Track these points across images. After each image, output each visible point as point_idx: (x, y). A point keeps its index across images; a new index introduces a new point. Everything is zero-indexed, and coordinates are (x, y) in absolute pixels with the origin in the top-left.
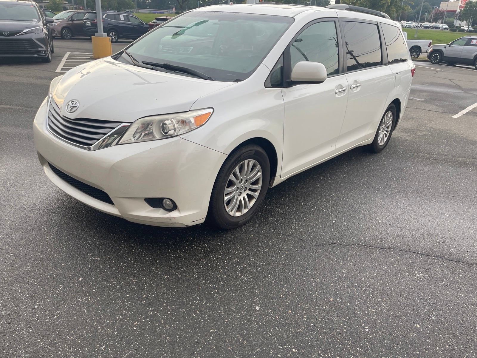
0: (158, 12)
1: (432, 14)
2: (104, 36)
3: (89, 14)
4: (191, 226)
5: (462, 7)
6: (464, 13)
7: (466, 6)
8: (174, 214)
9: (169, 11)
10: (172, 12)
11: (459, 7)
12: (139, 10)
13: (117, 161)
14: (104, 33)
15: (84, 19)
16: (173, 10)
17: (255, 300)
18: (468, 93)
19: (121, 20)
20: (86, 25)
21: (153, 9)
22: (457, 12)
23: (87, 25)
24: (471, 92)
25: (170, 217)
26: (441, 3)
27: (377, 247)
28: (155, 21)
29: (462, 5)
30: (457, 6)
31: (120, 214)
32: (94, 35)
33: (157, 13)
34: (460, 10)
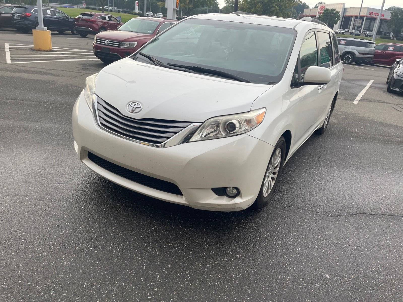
0: (69, 6)
1: (298, 18)
2: (44, 30)
3: (17, 8)
4: (246, 209)
5: (321, 13)
6: (323, 17)
7: (324, 13)
8: (238, 200)
9: (78, 6)
10: (81, 7)
11: (318, 13)
12: (50, 4)
13: (193, 158)
14: (44, 27)
15: (12, 12)
16: (84, 5)
17: (321, 270)
18: (351, 83)
19: (48, 14)
20: (14, 18)
21: (63, 4)
22: (317, 17)
23: (16, 18)
24: (353, 82)
25: (235, 203)
26: (305, 9)
27: (375, 214)
28: (80, 15)
29: (320, 11)
30: (317, 13)
31: (187, 203)
32: (35, 29)
33: (67, 7)
34: (319, 15)
